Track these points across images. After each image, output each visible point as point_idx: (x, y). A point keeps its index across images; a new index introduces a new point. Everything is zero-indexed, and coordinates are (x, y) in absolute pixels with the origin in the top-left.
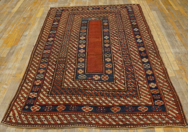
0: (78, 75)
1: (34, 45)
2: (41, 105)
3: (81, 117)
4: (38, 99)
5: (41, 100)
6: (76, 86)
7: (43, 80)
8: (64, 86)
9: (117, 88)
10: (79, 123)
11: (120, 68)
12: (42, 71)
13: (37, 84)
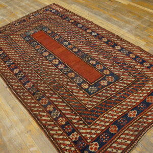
0: (86, 90)
1: (6, 86)
2: (94, 140)
3: (138, 124)
4: (83, 137)
5: (89, 136)
6: (99, 101)
7: (63, 115)
8: (89, 108)
9: (130, 83)
10: (143, 130)
11: (111, 64)
12: (51, 108)
13: (64, 123)
